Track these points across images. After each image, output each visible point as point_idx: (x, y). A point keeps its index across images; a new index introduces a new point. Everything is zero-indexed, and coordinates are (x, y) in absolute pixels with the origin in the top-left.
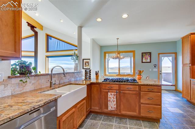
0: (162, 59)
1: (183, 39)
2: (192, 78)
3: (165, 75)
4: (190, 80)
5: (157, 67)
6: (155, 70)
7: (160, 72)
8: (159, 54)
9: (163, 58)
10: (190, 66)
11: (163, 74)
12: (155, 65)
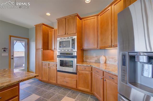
0: (15, 43)
1: (36, 26)
2: (43, 61)
3: (17, 60)
4: (42, 62)
5: (7, 51)
6: (5, 54)
7: (12, 57)
8: (10, 36)
9: (15, 41)
10: (42, 51)
11: (15, 59)
12: (5, 48)
